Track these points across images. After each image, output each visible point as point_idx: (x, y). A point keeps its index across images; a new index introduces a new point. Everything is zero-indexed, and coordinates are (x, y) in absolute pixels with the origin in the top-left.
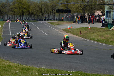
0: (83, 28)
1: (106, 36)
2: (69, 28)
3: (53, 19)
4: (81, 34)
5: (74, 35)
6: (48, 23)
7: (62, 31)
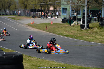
0: (45, 23)
1: (72, 31)
2: (32, 23)
3: (10, 14)
4: (47, 29)
5: (40, 30)
6: (8, 17)
7: (27, 26)
